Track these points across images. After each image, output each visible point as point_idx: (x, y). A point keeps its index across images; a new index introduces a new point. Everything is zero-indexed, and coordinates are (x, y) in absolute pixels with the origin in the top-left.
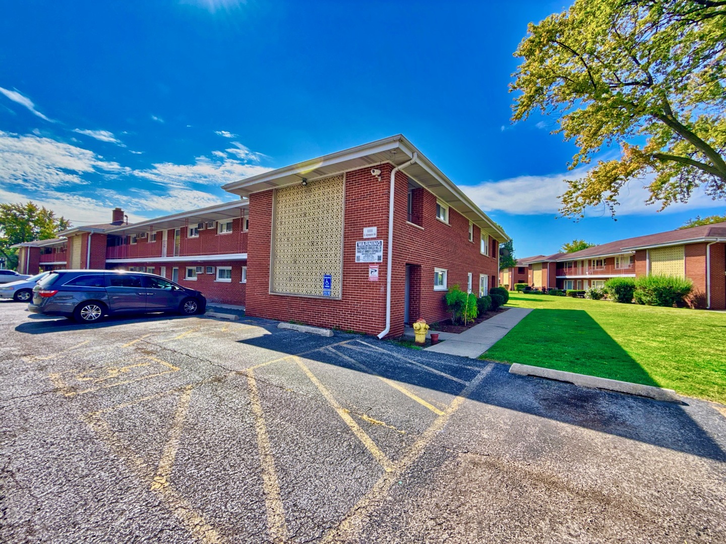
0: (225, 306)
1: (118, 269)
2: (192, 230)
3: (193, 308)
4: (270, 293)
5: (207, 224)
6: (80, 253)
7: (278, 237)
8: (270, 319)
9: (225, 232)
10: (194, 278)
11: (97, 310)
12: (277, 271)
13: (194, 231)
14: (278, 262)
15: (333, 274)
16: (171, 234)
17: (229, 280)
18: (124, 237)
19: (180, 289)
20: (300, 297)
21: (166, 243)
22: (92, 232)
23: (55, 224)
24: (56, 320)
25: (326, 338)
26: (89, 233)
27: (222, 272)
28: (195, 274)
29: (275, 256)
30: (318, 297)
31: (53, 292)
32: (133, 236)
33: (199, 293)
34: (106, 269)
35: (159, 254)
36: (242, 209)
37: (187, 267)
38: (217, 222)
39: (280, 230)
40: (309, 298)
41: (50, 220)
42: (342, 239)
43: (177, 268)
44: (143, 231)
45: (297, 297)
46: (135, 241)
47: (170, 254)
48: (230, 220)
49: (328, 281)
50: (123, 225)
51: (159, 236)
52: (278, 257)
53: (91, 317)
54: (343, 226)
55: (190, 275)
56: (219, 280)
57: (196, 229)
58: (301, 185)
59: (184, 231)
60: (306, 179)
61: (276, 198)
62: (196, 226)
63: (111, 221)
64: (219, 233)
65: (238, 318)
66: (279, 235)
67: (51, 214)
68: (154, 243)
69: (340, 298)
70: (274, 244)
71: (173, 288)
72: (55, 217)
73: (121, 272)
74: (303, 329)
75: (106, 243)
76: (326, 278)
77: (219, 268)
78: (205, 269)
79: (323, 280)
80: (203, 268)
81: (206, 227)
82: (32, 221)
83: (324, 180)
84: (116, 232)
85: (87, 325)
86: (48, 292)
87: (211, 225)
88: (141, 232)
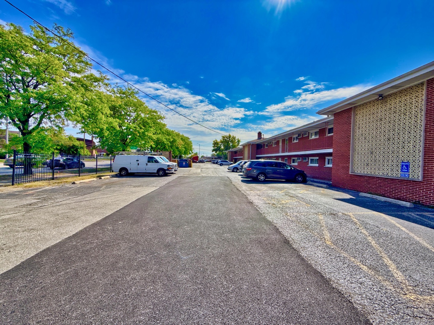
0: (315, 180)
1: (261, 159)
2: (294, 138)
3: (300, 179)
4: (350, 173)
5: (303, 134)
6: (247, 153)
7: (357, 138)
8: (351, 190)
9: (313, 137)
10: (296, 164)
11: (263, 177)
12: (356, 159)
13: (295, 139)
14: (356, 154)
15: (411, 161)
16: (284, 141)
17: (317, 165)
18: (263, 145)
19: (294, 169)
20: (377, 177)
21: (281, 146)
22: (252, 144)
23: (236, 141)
24: (249, 179)
25: (407, 208)
26: (250, 144)
27: (312, 160)
28: (296, 162)
29: (354, 150)
30: (394, 178)
31: (250, 168)
32: (266, 144)
33: (304, 171)
34: (256, 159)
35: (278, 152)
36: (327, 123)
37: (292, 158)
38: (309, 132)
39: (358, 132)
40: (385, 178)
41: (235, 140)
42: (422, 133)
43: (287, 158)
44: (270, 141)
45: (375, 177)
46: (267, 146)
47: (283, 151)
48: (317, 130)
49: (406, 166)
50: (262, 139)
51: (278, 143)
52: (357, 150)
53: (261, 180)
54: (423, 123)
55: (293, 162)
56: (310, 165)
57: (297, 137)
58: (377, 100)
59: (290, 139)
60: (382, 95)
61: (354, 112)
62: (297, 136)
63: (257, 138)
64: (310, 138)
65: (328, 187)
66: (357, 136)
67: (235, 138)
68: (276, 146)
69: (420, 179)
70: (353, 142)
71: (291, 168)
72: (236, 139)
73: (263, 160)
74: (383, 199)
75: (256, 148)
76: (403, 164)
77: (310, 158)
78: (302, 158)
79: (400, 166)
80: (301, 158)
81: (303, 136)
82: (230, 141)
83: (401, 92)
84: (260, 143)
85: (261, 183)
86: (249, 168)
87: (306, 134)
88: (269, 142)
